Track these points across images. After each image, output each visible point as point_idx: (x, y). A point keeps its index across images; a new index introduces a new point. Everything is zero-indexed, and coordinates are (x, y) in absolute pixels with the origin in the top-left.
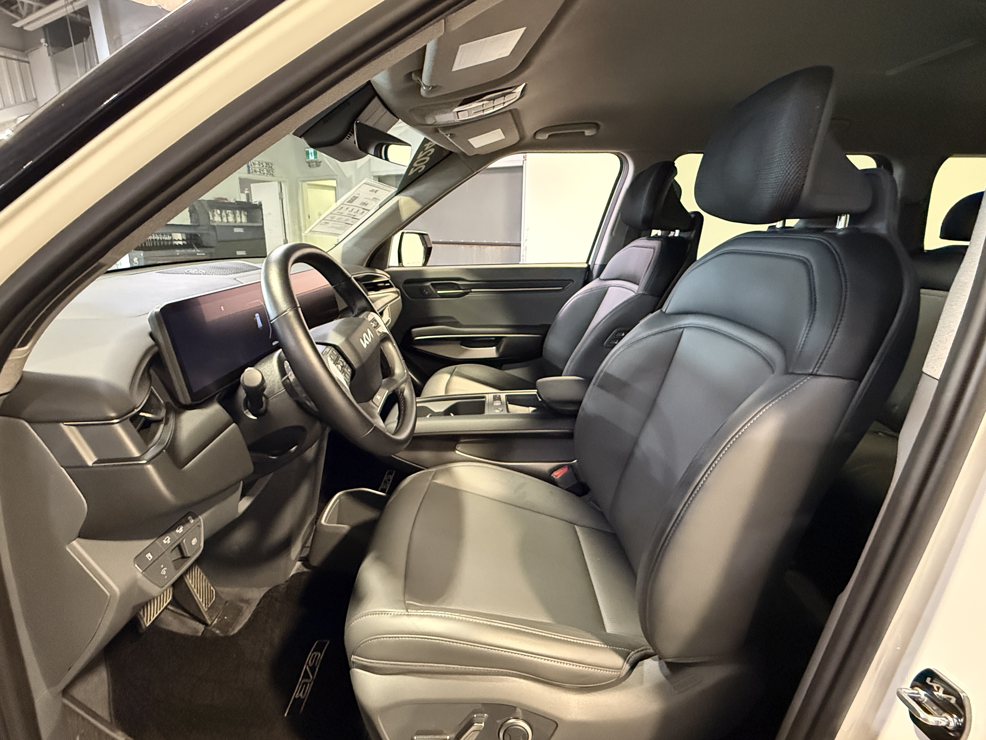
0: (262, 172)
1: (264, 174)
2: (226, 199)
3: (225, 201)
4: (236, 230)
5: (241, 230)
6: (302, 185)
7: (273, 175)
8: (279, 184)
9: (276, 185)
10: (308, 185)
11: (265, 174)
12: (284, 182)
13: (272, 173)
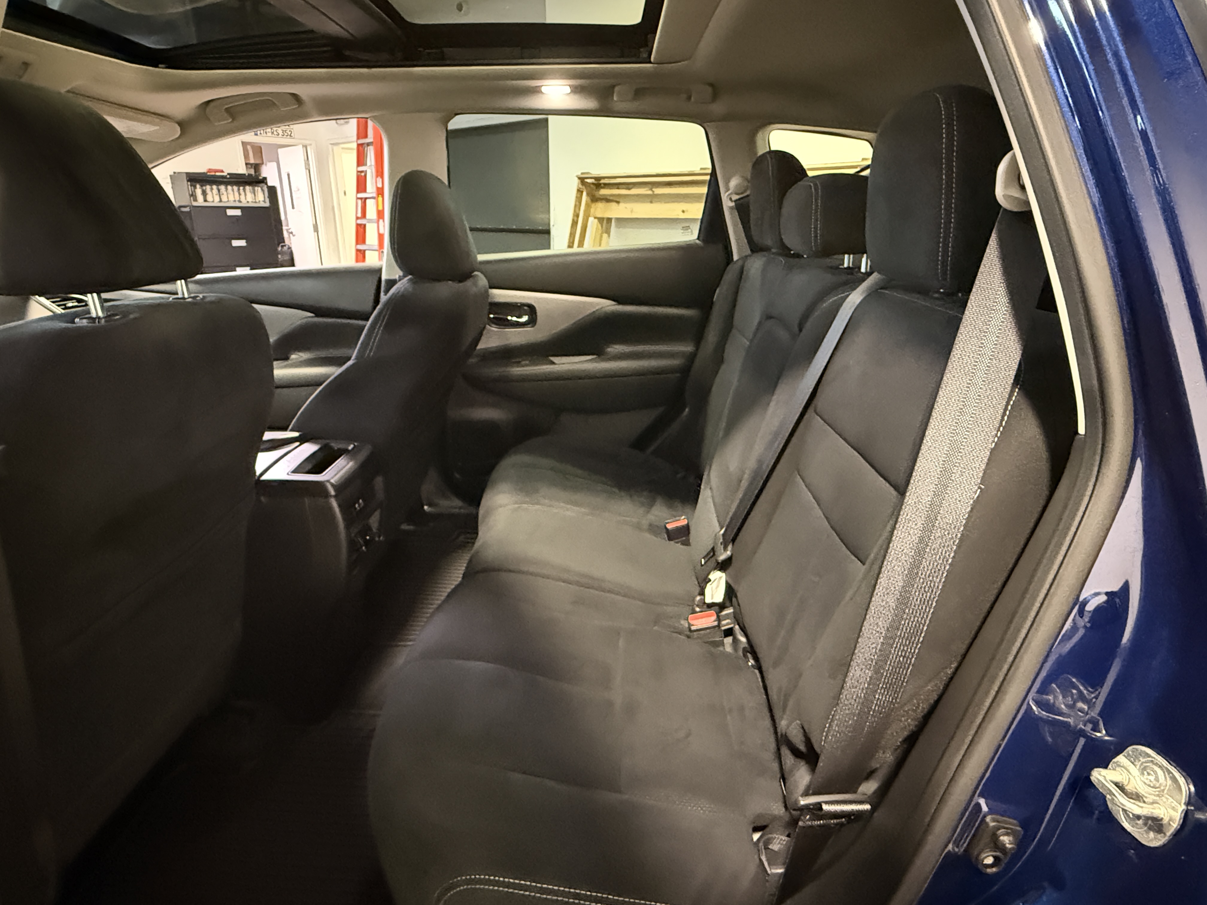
0: (275, 133)
1: (278, 135)
2: (222, 171)
3: (218, 174)
4: (230, 212)
5: (238, 212)
6: (333, 150)
7: (290, 136)
8: (305, 149)
9: (300, 149)
10: (343, 148)
11: (280, 136)
12: (311, 145)
13: (289, 133)
